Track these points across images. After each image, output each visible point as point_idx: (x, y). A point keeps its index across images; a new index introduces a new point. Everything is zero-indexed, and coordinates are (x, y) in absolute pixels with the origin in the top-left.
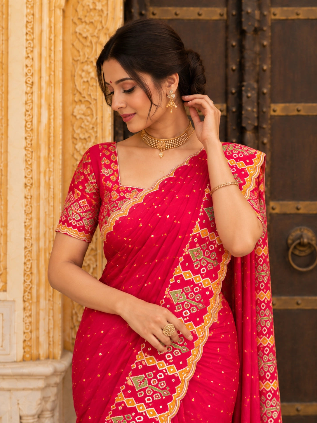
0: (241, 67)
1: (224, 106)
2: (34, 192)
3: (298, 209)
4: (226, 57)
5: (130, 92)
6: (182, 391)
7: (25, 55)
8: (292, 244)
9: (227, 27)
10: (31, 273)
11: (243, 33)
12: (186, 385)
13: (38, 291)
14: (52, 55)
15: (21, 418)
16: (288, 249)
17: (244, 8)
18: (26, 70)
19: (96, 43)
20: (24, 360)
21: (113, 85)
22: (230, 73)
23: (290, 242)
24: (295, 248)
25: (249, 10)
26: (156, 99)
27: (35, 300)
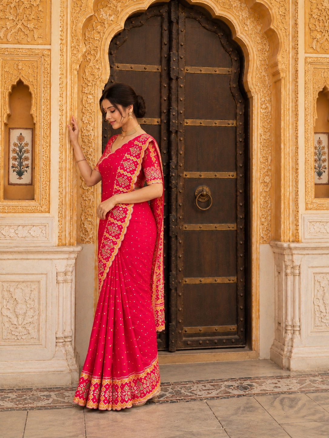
0: (169, 99)
1: (159, 119)
2: (64, 164)
3: (200, 176)
4: (161, 93)
5: (112, 112)
6: (125, 231)
7: (59, 95)
8: (197, 195)
9: (161, 76)
10: (62, 204)
11: (170, 79)
12: (126, 229)
13: (65, 212)
14: (73, 95)
15: (57, 273)
16: (196, 198)
17: (171, 66)
18: (59, 103)
19: (95, 84)
20: (58, 246)
21: (106, 109)
22: (163, 101)
23: (196, 194)
24: (199, 197)
25: (174, 68)
26: (124, 115)
27: (64, 217)
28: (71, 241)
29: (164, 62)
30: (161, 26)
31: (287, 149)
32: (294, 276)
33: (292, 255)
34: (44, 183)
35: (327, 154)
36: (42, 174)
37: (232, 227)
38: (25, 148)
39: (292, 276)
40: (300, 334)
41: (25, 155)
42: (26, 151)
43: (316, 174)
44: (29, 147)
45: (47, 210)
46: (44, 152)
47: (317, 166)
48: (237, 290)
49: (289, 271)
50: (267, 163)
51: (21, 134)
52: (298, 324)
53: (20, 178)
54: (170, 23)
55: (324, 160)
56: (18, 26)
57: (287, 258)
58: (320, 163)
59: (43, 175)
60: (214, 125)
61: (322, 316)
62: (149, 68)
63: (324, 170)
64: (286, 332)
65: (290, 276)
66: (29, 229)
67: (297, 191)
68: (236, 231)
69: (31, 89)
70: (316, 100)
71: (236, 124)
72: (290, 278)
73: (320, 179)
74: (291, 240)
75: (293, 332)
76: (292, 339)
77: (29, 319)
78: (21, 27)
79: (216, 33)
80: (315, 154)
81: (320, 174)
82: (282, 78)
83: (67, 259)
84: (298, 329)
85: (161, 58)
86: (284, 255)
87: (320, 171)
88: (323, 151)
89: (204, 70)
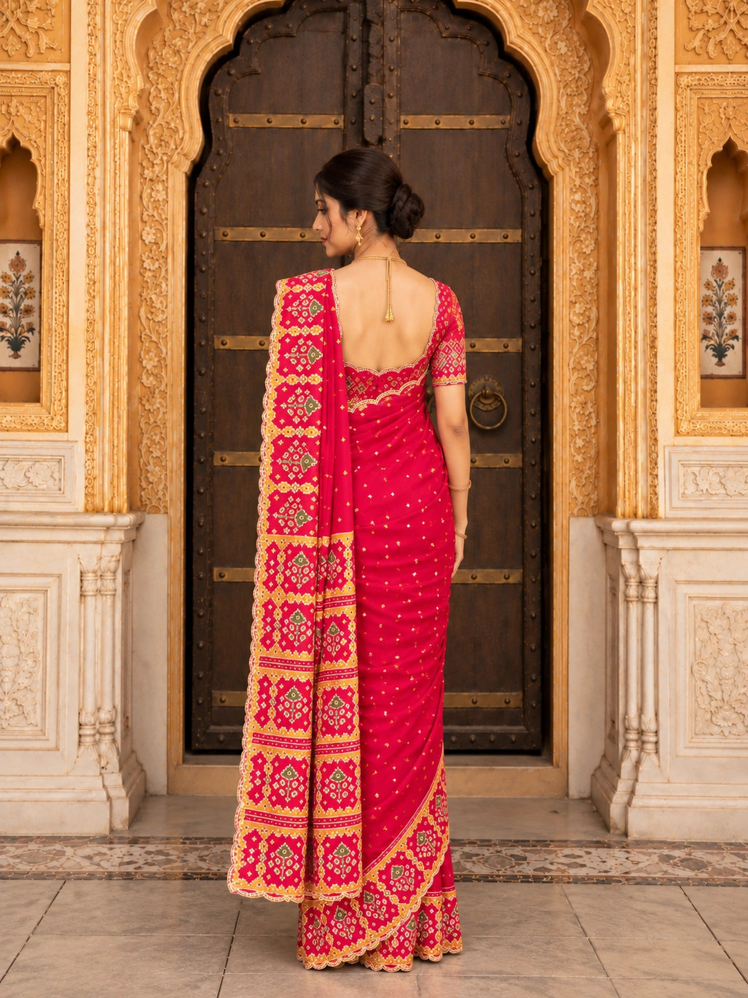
7: (86, 172)
9: (344, 137)
10: (94, 414)
15: (81, 573)
17: (366, 115)
20: (86, 511)
25: (373, 117)
28: (116, 502)
29: (351, 105)
30: (344, 32)
31: (630, 291)
32: (643, 603)
33: (637, 550)
34: (57, 365)
35: (740, 302)
36: (53, 344)
37: (513, 460)
38: (26, 286)
39: (640, 605)
40: (657, 749)
41: (27, 302)
42: (29, 294)
43: (710, 352)
44: (34, 285)
45: (63, 425)
46: (58, 295)
47: (712, 331)
48: (523, 601)
49: (633, 591)
50: (586, 325)
51: (18, 254)
52: (653, 727)
53: (16, 356)
54: (366, 23)
55: (732, 317)
56: (9, 25)
57: (626, 557)
58: (720, 325)
59: (56, 347)
60: (470, 240)
61: (713, 708)
62: (312, 121)
63: (731, 342)
64: (625, 746)
65: (635, 603)
66: (25, 469)
67: (656, 392)
68: (522, 469)
69: (34, 157)
70: (705, 173)
71: (522, 236)
72: (634, 609)
73: (720, 364)
74: (640, 513)
75: (642, 743)
76: (638, 763)
77: (23, 681)
78: (15, 27)
79: (472, 41)
80: (706, 301)
81: (720, 352)
82: (619, 130)
83: (102, 543)
84: (653, 739)
85: (345, 97)
86: (621, 549)
87: (720, 345)
88: (731, 292)
89: (447, 122)
